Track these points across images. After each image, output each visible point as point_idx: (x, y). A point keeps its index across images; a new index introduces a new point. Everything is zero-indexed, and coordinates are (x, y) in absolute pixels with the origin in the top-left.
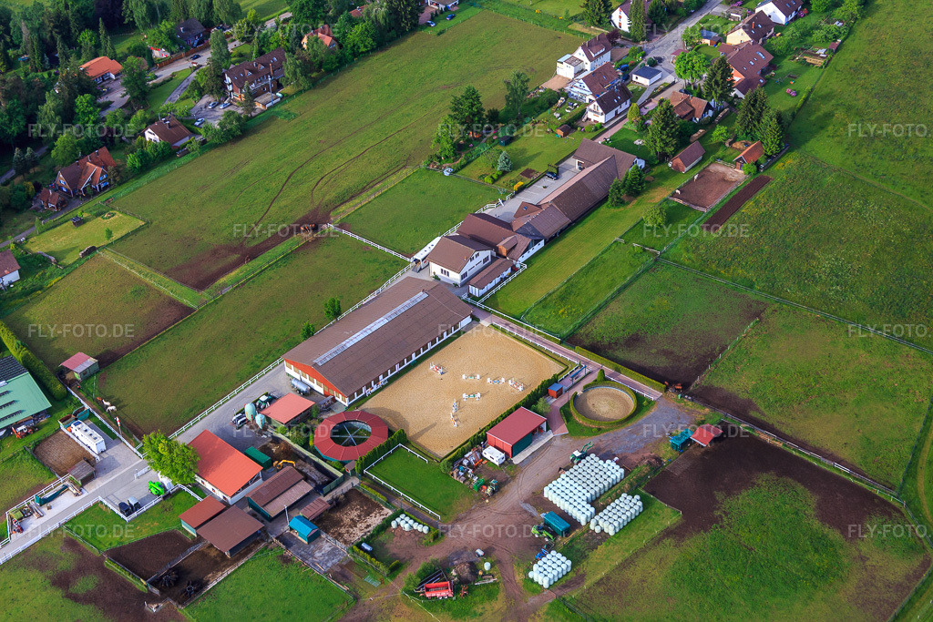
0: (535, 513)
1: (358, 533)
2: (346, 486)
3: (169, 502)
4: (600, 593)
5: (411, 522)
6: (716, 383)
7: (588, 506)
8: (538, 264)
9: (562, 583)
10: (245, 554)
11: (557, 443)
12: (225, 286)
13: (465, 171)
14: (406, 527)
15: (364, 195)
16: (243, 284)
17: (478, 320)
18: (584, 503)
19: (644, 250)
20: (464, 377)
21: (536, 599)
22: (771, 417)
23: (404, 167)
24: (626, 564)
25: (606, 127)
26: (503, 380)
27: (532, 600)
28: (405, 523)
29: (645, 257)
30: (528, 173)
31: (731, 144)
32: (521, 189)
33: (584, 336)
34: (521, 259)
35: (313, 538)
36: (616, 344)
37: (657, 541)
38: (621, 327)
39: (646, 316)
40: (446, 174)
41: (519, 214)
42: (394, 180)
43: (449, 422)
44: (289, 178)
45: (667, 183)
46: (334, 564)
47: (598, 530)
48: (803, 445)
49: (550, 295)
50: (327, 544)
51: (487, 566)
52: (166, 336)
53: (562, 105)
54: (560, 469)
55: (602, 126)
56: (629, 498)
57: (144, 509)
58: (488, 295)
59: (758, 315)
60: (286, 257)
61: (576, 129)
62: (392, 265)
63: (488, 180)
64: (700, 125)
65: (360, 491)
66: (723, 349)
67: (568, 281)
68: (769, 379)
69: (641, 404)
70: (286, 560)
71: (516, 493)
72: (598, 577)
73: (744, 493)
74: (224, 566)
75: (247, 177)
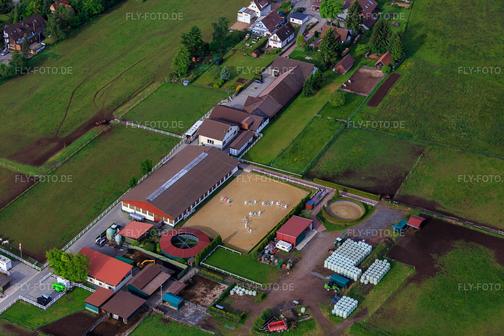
0: (322, 277)
1: (209, 300)
2: (191, 273)
3: (70, 295)
4: (380, 318)
5: (243, 290)
6: (410, 193)
7: (357, 269)
8: (269, 133)
9: (355, 315)
10: (137, 321)
11: (321, 235)
12: (54, 163)
13: (197, 82)
14: (241, 293)
15: (132, 101)
16: (68, 160)
17: (242, 169)
18: (354, 267)
19: (336, 121)
20: (246, 203)
21: (341, 325)
22: (450, 209)
23: (154, 82)
24: (390, 300)
25: (283, 50)
26: (272, 202)
27: (338, 327)
28: (239, 291)
29: (337, 125)
30: (241, 81)
31: (368, 55)
32: (241, 90)
33: (316, 173)
34: (258, 131)
35: (181, 306)
36: (338, 176)
37: (405, 285)
38: (337, 166)
39: (351, 159)
40: (185, 84)
41: (247, 104)
42: (148, 91)
43: (245, 230)
44: (73, 94)
45: (335, 81)
46: (199, 320)
47: (366, 282)
48: (475, 223)
49: (284, 151)
50: (190, 309)
51: (303, 310)
52: (26, 195)
53: (249, 38)
54: (330, 250)
55: (280, 49)
56: (381, 261)
57: (55, 300)
58: (244, 154)
59: (420, 153)
60: (92, 141)
61: (263, 52)
62: (169, 142)
63: (216, 86)
64: (345, 46)
65: (202, 275)
66: (407, 174)
67: (293, 142)
68: (441, 188)
69: (368, 209)
70: (167, 321)
71: (306, 266)
72: (376, 309)
73: (449, 253)
74: (124, 329)
75: (42, 96)
